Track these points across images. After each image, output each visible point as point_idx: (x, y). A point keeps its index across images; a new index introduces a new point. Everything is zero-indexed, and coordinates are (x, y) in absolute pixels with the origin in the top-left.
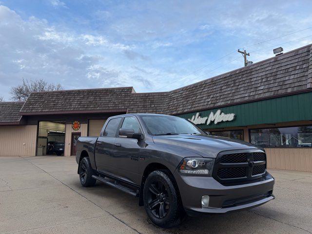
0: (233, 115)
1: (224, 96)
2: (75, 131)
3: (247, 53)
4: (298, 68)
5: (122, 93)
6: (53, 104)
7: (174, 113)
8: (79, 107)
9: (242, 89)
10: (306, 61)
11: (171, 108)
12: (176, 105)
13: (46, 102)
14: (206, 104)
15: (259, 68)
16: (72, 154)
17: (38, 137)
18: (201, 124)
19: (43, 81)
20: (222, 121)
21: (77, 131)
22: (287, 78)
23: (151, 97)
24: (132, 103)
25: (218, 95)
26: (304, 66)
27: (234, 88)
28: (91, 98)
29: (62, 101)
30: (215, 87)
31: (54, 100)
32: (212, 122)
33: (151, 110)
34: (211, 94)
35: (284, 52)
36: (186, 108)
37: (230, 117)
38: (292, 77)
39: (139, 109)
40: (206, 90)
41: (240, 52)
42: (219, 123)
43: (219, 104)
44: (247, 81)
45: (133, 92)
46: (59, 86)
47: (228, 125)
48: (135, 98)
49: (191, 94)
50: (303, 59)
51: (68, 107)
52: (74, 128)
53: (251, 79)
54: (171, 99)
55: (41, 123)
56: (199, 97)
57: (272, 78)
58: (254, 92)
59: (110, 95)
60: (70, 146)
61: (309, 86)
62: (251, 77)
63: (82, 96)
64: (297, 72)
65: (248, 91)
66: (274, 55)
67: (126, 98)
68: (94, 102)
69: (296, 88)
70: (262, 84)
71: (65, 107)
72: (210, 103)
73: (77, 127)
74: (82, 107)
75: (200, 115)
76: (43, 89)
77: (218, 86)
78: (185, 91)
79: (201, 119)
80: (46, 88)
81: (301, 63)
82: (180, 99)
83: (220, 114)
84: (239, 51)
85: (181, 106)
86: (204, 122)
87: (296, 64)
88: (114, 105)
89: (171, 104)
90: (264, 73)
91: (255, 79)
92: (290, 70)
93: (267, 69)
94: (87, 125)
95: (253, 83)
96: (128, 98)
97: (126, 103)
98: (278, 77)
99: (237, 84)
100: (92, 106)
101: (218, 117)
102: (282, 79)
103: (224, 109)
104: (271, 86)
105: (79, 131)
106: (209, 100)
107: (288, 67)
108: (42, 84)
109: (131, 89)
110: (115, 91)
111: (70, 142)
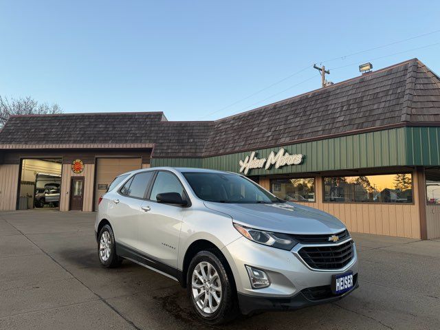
0: (300, 156)
1: (290, 130)
2: (75, 175)
3: (326, 70)
4: (390, 92)
5: (147, 120)
6: (43, 133)
7: (221, 151)
8: (82, 139)
9: (315, 120)
10: (401, 83)
11: (217, 145)
12: (224, 140)
13: (33, 131)
14: (265, 139)
15: (339, 91)
16: (70, 208)
17: (20, 182)
18: (258, 168)
19: (31, 99)
20: (286, 165)
21: (79, 175)
22: (375, 107)
23: (189, 128)
24: (161, 135)
25: (282, 127)
26: (399, 91)
27: (304, 118)
28: (101, 126)
29: (58, 130)
30: (278, 117)
31: (45, 127)
32: (272, 166)
33: (188, 147)
34: (272, 125)
35: (373, 70)
36: (238, 144)
37: (297, 159)
38: (382, 105)
39: (170, 144)
40: (266, 120)
41: (317, 68)
42: (281, 167)
43: (282, 140)
44: (322, 109)
45: (163, 120)
46: (56, 107)
47: (294, 170)
48: (166, 129)
49: (246, 125)
50: (398, 80)
51: (66, 139)
52: (74, 170)
53: (327, 106)
54: (218, 131)
55: (26, 162)
56: (255, 129)
57: (356, 106)
58: (331, 125)
59: (129, 123)
60: (68, 196)
61: (403, 118)
62: (327, 103)
63: (87, 123)
64: (389, 98)
65: (323, 123)
66: (360, 74)
67: (153, 129)
68: (104, 132)
69: (386, 121)
70: (343, 113)
71: (61, 139)
72: (270, 139)
73: (79, 169)
74: (87, 139)
75: (256, 155)
76: (31, 110)
77: (282, 116)
78: (238, 121)
79: (258, 160)
80: (35, 110)
81: (394, 86)
82: (230, 132)
83: (284, 155)
84: (315, 67)
85: (231, 142)
86: (261, 165)
87: (388, 88)
88: (134, 138)
89: (218, 138)
90: (345, 99)
91: (333, 107)
92: (381, 95)
93: (350, 93)
94: (93, 166)
95: (330, 112)
96: (156, 128)
97: (152, 135)
98: (364, 104)
99: (308, 113)
100: (101, 139)
101: (280, 159)
102: (369, 108)
103: (289, 147)
104: (354, 116)
105: (82, 175)
106: (269, 134)
107: (378, 90)
108: (29, 104)
109: (160, 115)
110: (136, 117)
111: (68, 190)
